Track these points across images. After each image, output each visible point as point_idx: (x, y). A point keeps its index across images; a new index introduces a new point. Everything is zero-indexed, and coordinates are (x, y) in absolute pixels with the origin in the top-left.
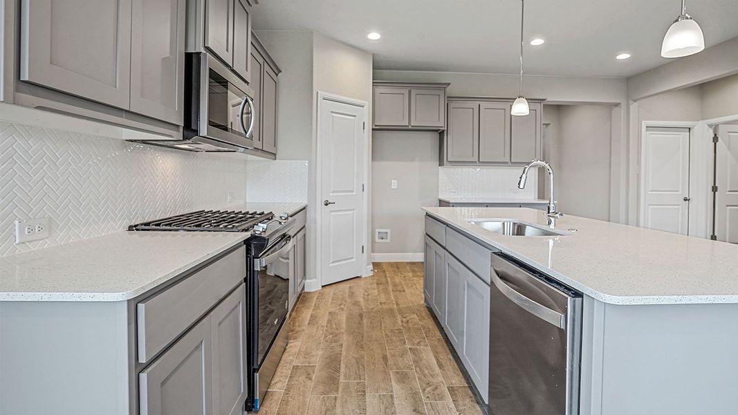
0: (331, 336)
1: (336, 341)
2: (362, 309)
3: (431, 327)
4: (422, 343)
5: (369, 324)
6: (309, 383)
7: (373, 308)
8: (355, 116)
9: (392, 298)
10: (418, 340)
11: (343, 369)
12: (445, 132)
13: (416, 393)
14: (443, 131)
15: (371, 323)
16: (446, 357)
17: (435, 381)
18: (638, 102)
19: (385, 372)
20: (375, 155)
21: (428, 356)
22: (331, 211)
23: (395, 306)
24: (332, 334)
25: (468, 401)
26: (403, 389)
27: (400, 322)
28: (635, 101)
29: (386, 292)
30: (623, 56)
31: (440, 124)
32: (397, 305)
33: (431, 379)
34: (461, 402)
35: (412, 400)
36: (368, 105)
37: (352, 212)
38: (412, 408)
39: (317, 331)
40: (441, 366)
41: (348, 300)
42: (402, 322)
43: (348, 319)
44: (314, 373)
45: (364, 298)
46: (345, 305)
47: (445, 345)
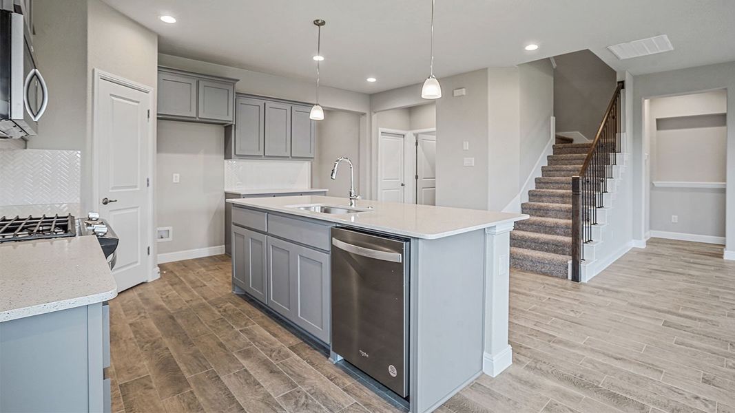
0: (148, 345)
1: (159, 347)
2: (169, 311)
3: (250, 309)
4: (249, 324)
5: (186, 323)
6: (152, 392)
7: (181, 308)
8: (138, 102)
9: (196, 294)
10: (244, 323)
11: (183, 368)
12: (233, 127)
13: (265, 361)
14: (231, 126)
15: (188, 321)
16: (277, 328)
17: (276, 347)
18: (377, 113)
19: (228, 355)
20: (161, 146)
21: (260, 331)
22: (110, 211)
23: (204, 301)
24: (147, 342)
25: (308, 351)
26: (252, 362)
27: (216, 312)
28: (375, 113)
29: (186, 290)
30: (372, 80)
31: (229, 118)
32: (206, 299)
33: (272, 347)
34: (304, 354)
35: (265, 367)
36: (153, 90)
37: (135, 210)
38: (268, 372)
39: (126, 345)
40: (275, 335)
41: (147, 308)
42: (220, 312)
43: (158, 325)
44: (151, 382)
45: (164, 301)
46: (145, 313)
47: (270, 319)
